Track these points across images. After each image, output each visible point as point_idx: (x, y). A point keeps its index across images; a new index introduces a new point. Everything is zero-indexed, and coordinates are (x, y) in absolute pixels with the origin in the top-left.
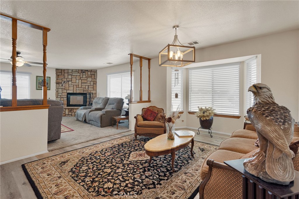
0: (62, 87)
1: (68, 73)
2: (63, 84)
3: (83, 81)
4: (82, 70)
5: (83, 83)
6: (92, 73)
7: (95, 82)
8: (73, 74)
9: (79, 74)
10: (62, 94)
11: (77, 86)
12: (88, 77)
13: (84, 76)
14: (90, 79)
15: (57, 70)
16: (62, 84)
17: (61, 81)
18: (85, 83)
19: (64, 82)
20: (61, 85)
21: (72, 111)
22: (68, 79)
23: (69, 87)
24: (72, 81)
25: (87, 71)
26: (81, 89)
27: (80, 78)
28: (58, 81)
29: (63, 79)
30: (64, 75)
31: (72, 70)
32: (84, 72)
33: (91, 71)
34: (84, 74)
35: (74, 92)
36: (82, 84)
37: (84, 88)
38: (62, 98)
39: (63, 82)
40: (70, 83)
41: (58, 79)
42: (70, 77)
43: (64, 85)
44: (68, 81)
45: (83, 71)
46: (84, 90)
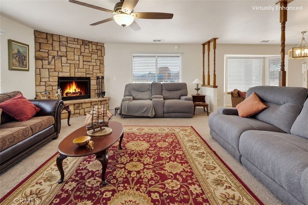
0: (49, 67)
1: (59, 41)
2: (52, 60)
3: (86, 59)
4: (83, 41)
5: (85, 61)
6: (98, 47)
7: (102, 61)
8: (69, 45)
9: (79, 46)
10: (49, 78)
11: (77, 66)
12: (92, 53)
13: (87, 51)
14: (95, 56)
15: (36, 33)
16: (50, 60)
17: (46, 55)
18: (89, 62)
19: (54, 57)
20: (46, 62)
21: (81, 108)
22: (59, 52)
23: (62, 66)
24: (66, 56)
25: (91, 42)
26: (83, 70)
27: (81, 53)
28: (41, 54)
29: (50, 51)
30: (52, 44)
31: (67, 37)
32: (86, 45)
33: (97, 44)
34: (86, 47)
35: (71, 76)
36: (85, 63)
37: (87, 70)
38: (50, 85)
39: (50, 57)
40: (64, 59)
41: (41, 50)
42: (63, 49)
43: (53, 62)
44: (61, 56)
45: (85, 43)
46: (87, 72)
